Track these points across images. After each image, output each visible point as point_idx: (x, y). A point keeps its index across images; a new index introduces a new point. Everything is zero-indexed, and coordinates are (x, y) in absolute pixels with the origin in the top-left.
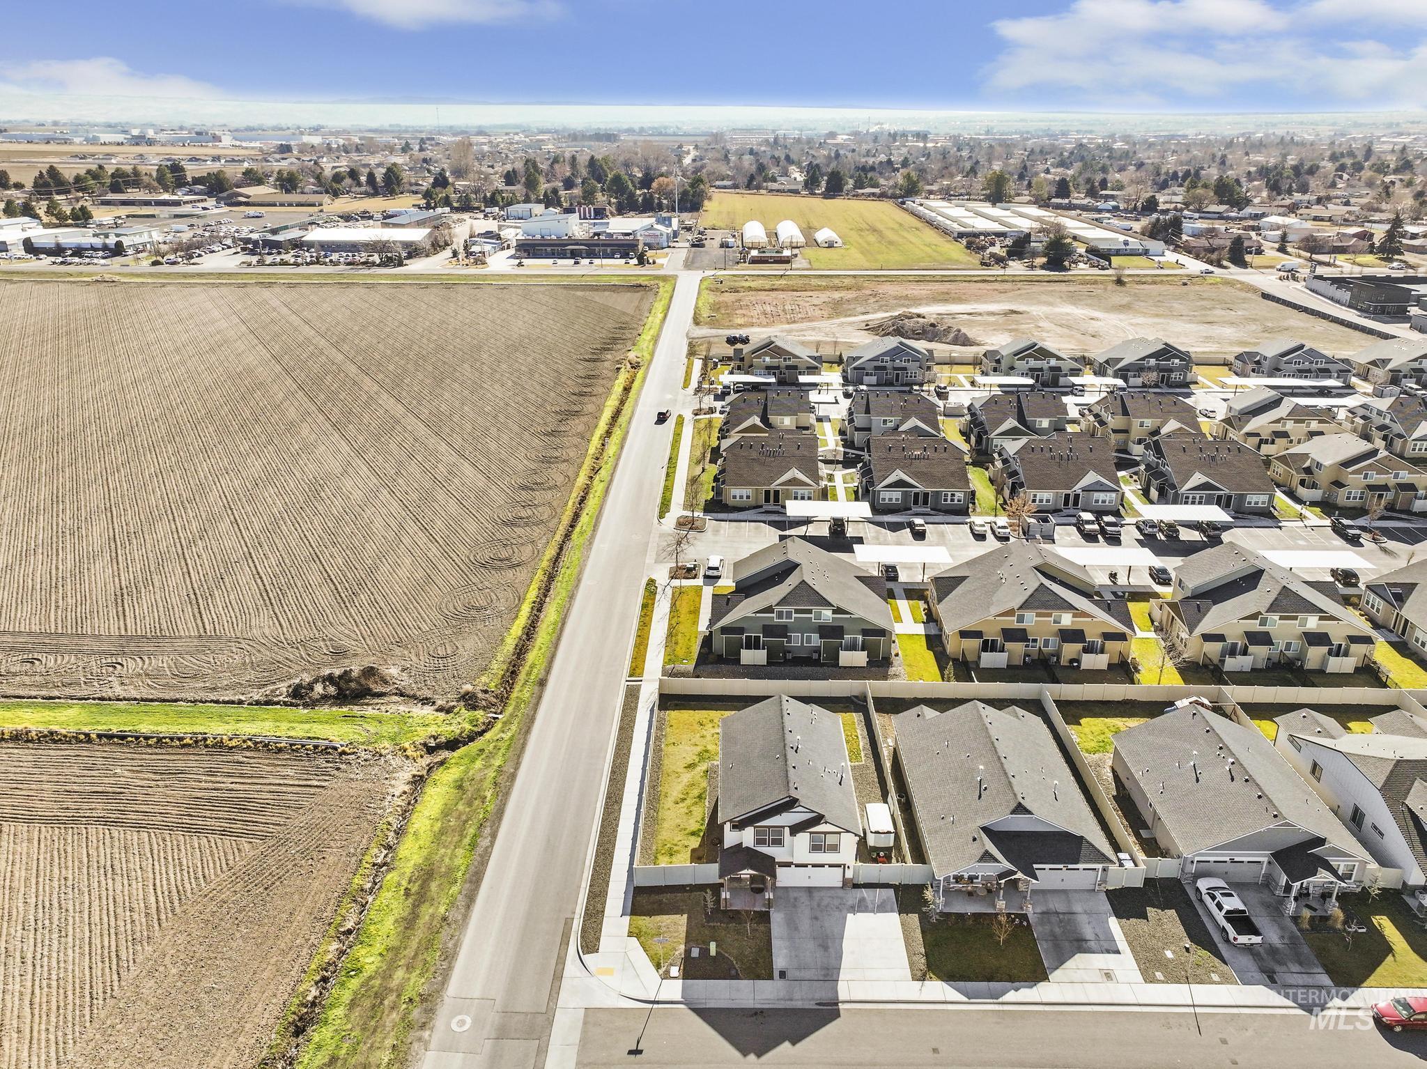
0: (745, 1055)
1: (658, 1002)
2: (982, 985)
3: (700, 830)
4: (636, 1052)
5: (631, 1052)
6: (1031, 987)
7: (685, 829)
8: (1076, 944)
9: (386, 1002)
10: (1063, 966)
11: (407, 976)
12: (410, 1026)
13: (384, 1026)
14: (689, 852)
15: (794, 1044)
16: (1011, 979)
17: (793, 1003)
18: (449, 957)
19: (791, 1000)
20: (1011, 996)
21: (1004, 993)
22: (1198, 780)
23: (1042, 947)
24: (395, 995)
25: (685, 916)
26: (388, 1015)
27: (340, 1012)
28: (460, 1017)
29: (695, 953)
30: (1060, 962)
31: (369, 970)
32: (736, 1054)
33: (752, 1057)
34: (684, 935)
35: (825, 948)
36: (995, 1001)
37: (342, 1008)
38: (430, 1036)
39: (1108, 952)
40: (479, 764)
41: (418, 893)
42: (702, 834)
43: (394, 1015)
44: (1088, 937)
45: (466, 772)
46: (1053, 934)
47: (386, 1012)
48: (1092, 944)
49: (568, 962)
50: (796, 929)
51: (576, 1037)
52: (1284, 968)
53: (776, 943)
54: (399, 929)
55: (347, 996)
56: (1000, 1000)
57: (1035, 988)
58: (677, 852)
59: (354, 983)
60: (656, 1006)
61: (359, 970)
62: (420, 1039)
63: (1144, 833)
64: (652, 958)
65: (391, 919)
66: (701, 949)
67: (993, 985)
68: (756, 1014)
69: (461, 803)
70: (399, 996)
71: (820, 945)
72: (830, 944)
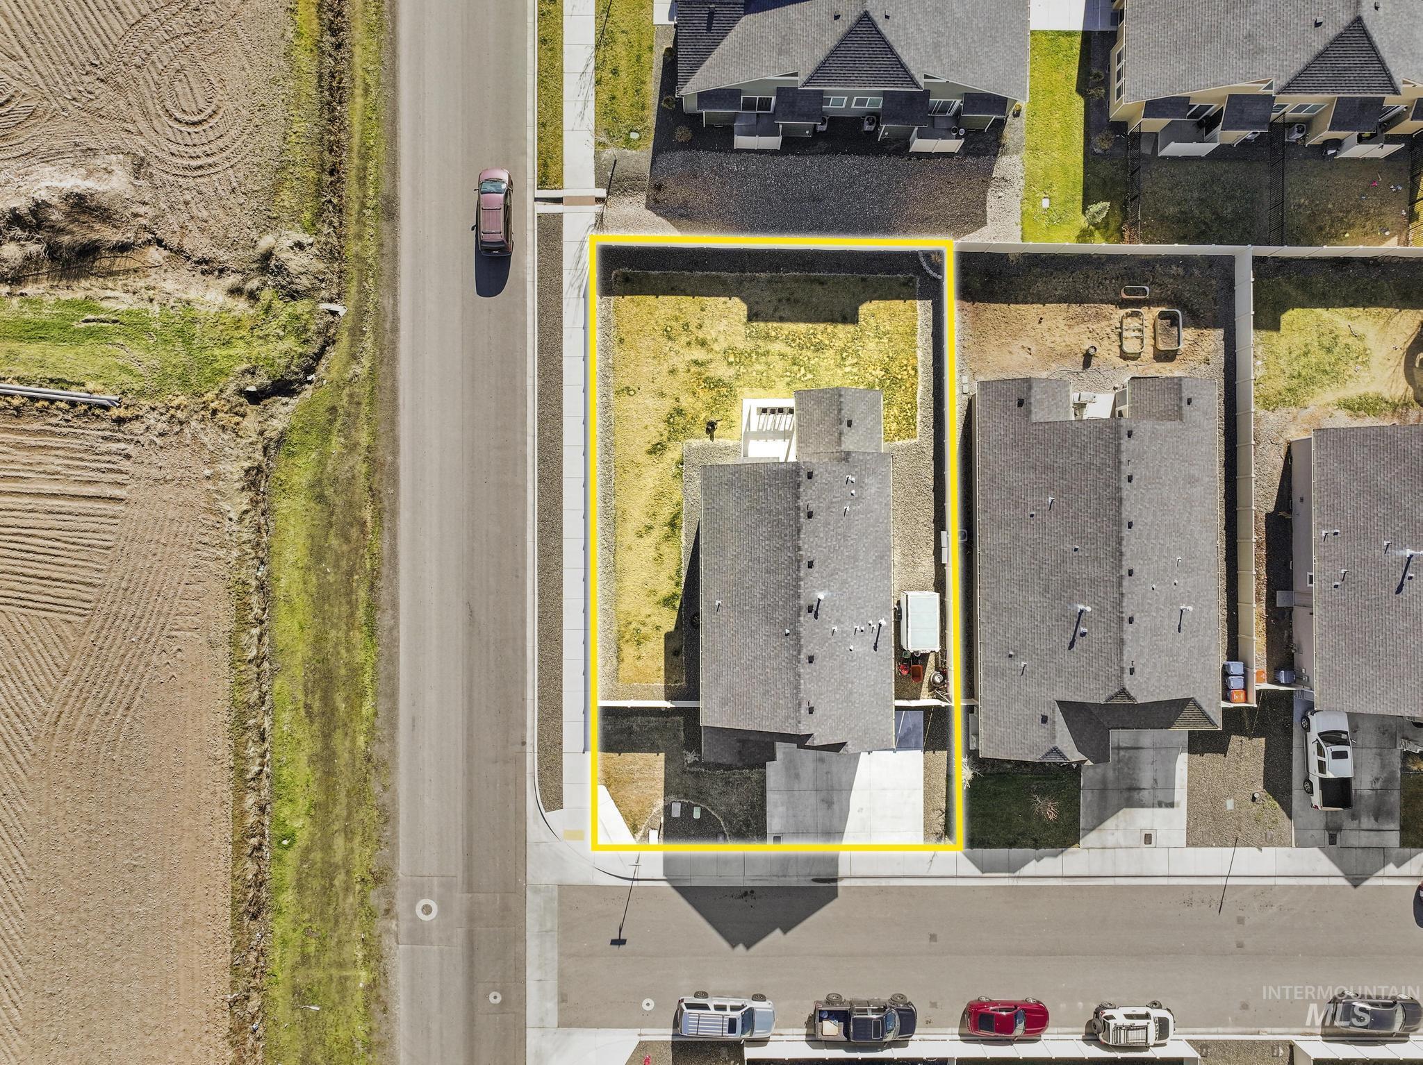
0: (734, 946)
1: (638, 880)
2: (1001, 853)
3: (674, 596)
4: (619, 942)
5: (614, 942)
6: (1056, 856)
7: (655, 592)
8: (1126, 795)
9: (336, 882)
10: (1101, 827)
11: (349, 845)
12: (371, 915)
13: (344, 914)
14: (662, 640)
15: (785, 931)
16: (1037, 845)
17: (787, 878)
18: (387, 817)
19: (785, 876)
20: (1031, 868)
21: (1024, 862)
22: (1399, 590)
23: (1086, 798)
24: (343, 871)
25: (662, 755)
26: (344, 900)
27: (288, 898)
28: (423, 902)
29: (676, 811)
30: (1100, 820)
31: (302, 838)
32: (724, 944)
33: (741, 948)
34: (661, 785)
35: (829, 803)
36: (1012, 875)
37: (290, 891)
38: (397, 925)
39: (1160, 805)
40: (336, 444)
41: (323, 713)
42: (678, 603)
43: (351, 899)
44: (1144, 785)
45: (321, 463)
46: (1104, 781)
47: (341, 896)
48: (1145, 795)
49: (530, 822)
50: (797, 776)
51: (551, 923)
52: (1354, 824)
53: (771, 797)
54: (318, 775)
55: (290, 876)
56: (1017, 874)
57: (1060, 857)
58: (646, 638)
59: (291, 857)
60: (635, 883)
61: (291, 837)
62: (388, 931)
63: (1281, 599)
64: (626, 818)
65: (303, 758)
66: (683, 804)
67: (1015, 852)
68: (746, 894)
69: (332, 532)
70: (348, 872)
71: (823, 800)
72: (835, 799)
